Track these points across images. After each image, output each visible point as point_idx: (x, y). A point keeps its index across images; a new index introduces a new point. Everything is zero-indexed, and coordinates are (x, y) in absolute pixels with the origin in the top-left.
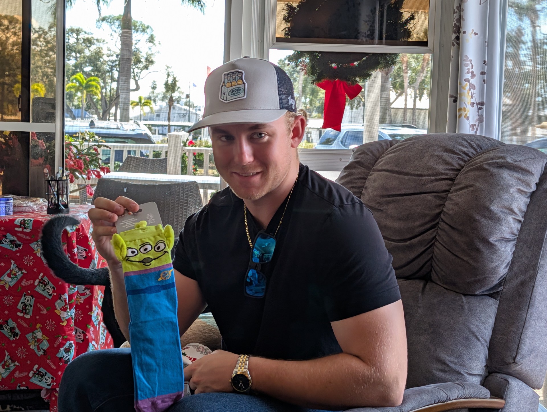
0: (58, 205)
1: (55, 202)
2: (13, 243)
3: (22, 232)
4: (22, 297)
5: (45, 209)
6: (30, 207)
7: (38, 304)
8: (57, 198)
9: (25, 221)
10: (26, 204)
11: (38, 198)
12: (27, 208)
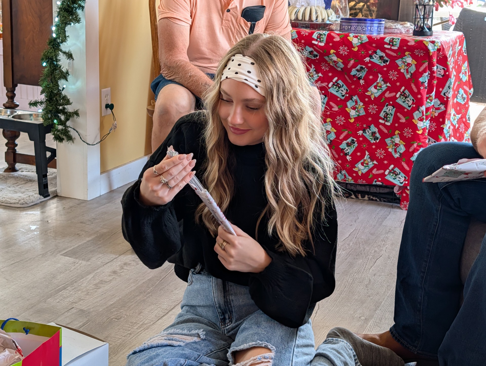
0: (423, 28)
1: (420, 25)
2: (382, 58)
3: (390, 49)
4: (384, 106)
5: (411, 31)
6: (398, 29)
7: (398, 114)
8: (423, 21)
9: (393, 39)
10: (395, 26)
11: (406, 22)
12: (396, 30)
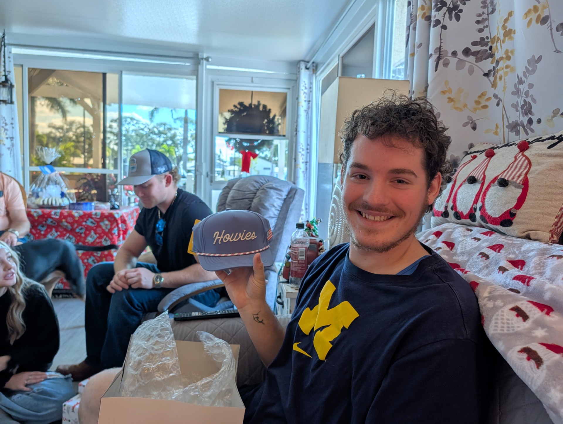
1: (113, 205)
2: (92, 223)
3: (96, 218)
5: (109, 208)
6: (102, 207)
8: (114, 202)
9: (97, 212)
11: (108, 203)
